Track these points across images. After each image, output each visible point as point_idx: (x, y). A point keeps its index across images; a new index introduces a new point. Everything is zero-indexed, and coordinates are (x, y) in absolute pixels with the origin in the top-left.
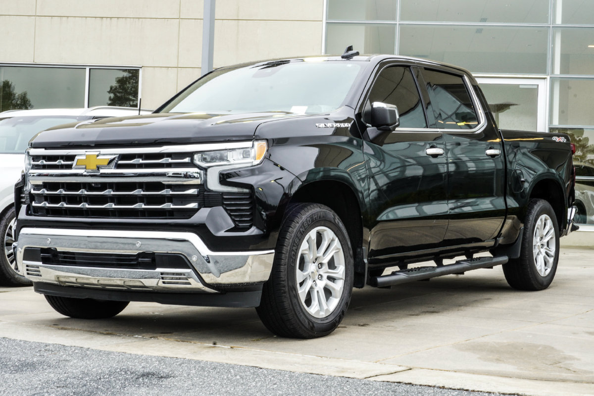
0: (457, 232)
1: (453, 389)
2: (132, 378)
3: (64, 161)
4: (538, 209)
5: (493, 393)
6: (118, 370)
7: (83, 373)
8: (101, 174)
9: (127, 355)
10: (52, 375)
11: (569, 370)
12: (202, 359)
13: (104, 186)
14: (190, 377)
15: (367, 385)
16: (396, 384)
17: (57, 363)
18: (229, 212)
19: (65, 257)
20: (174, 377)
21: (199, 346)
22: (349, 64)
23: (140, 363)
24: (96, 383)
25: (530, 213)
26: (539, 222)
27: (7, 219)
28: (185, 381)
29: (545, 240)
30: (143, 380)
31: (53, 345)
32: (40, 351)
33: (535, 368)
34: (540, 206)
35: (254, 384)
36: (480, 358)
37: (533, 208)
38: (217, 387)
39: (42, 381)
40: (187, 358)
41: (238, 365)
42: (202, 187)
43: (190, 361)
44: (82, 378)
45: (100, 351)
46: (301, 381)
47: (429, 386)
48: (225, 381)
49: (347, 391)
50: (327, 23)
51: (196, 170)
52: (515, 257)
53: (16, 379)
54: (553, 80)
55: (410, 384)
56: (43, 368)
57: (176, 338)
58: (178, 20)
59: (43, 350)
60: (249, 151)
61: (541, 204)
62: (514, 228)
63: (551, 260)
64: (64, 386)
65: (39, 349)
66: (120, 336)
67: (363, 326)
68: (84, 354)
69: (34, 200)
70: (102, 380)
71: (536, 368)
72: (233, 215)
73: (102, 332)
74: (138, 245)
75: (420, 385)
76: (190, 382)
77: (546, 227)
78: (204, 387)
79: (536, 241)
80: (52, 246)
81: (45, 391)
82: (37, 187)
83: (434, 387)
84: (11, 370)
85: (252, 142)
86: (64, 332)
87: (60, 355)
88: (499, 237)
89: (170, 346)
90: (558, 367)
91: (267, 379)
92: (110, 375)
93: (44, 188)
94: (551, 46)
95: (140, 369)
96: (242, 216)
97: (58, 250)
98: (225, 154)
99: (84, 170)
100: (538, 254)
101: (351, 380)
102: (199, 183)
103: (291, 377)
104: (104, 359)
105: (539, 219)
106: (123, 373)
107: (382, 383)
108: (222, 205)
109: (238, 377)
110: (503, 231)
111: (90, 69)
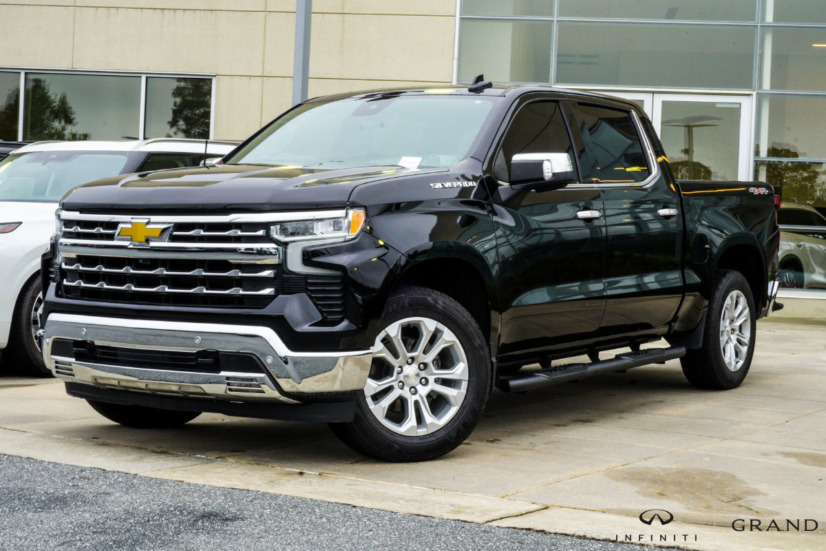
0: (623, 315)
1: (597, 540)
2: (189, 520)
3: (104, 229)
4: (728, 283)
5: (648, 545)
6: (172, 508)
7: (127, 512)
8: (151, 247)
9: (185, 486)
10: (87, 515)
11: (751, 509)
12: (280, 493)
13: (154, 264)
14: (262, 518)
15: (488, 533)
16: (524, 531)
17: (94, 499)
18: (314, 300)
19: (104, 353)
20: (242, 519)
21: (278, 471)
22: (477, 101)
23: (200, 497)
24: (142, 528)
25: (716, 288)
26: (728, 301)
27: (35, 290)
28: (256, 526)
29: (738, 323)
30: (202, 523)
31: (91, 469)
32: (74, 478)
33: (706, 508)
34: (731, 280)
35: (343, 530)
36: (638, 492)
37: (720, 282)
38: (297, 534)
39: (75, 524)
40: (262, 490)
41: (325, 502)
42: (281, 268)
43: (264, 494)
44: (125, 520)
45: (152, 479)
46: (403, 527)
47: (566, 535)
48: (307, 526)
49: (460, 541)
50: (461, 18)
51: (273, 245)
52: (696, 348)
53: (42, 521)
54: (760, 97)
55: (543, 531)
56: (76, 504)
57: (250, 459)
58: (264, 13)
59: (77, 477)
60: (340, 222)
61: (733, 276)
62: (695, 308)
63: (744, 349)
64: (101, 532)
65: (72, 477)
66: (177, 456)
67: (492, 441)
68: (130, 482)
69: (66, 278)
70: (151, 523)
71: (708, 507)
72: (320, 304)
73: (154, 449)
74: (197, 341)
75: (555, 534)
76: (262, 527)
77: (738, 306)
78: (280, 535)
79: (725, 325)
80: (89, 339)
81: (78, 538)
82: (69, 261)
83: (573, 536)
84: (35, 506)
85: (345, 211)
86: (105, 450)
87: (99, 485)
88: (675, 322)
89: (242, 472)
90: (736, 505)
91: (361, 523)
92: (161, 516)
93: (78, 263)
94: (759, 51)
95: (199, 507)
96: (331, 306)
97: (96, 344)
98: (310, 226)
99: (129, 243)
100: (727, 342)
101: (467, 527)
102: (277, 263)
103: (391, 520)
104: (154, 491)
105: (729, 297)
106: (178, 513)
107: (507, 530)
108: (306, 291)
109: (324, 520)
110: (680, 314)
111: (147, 77)
